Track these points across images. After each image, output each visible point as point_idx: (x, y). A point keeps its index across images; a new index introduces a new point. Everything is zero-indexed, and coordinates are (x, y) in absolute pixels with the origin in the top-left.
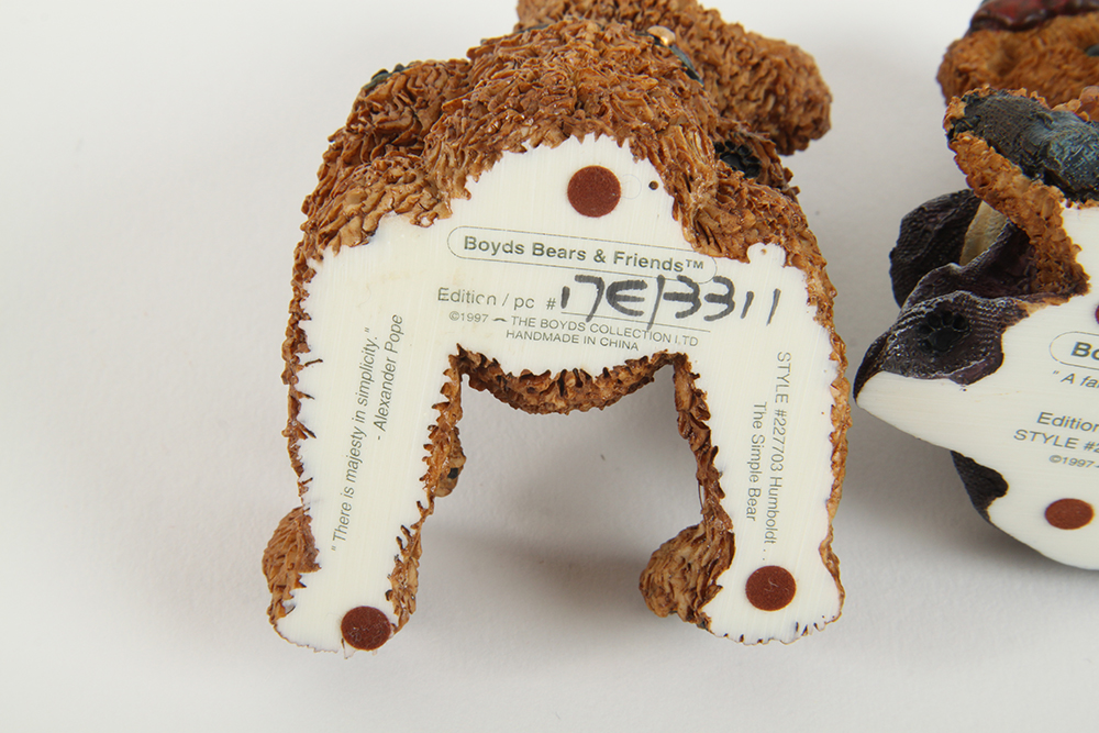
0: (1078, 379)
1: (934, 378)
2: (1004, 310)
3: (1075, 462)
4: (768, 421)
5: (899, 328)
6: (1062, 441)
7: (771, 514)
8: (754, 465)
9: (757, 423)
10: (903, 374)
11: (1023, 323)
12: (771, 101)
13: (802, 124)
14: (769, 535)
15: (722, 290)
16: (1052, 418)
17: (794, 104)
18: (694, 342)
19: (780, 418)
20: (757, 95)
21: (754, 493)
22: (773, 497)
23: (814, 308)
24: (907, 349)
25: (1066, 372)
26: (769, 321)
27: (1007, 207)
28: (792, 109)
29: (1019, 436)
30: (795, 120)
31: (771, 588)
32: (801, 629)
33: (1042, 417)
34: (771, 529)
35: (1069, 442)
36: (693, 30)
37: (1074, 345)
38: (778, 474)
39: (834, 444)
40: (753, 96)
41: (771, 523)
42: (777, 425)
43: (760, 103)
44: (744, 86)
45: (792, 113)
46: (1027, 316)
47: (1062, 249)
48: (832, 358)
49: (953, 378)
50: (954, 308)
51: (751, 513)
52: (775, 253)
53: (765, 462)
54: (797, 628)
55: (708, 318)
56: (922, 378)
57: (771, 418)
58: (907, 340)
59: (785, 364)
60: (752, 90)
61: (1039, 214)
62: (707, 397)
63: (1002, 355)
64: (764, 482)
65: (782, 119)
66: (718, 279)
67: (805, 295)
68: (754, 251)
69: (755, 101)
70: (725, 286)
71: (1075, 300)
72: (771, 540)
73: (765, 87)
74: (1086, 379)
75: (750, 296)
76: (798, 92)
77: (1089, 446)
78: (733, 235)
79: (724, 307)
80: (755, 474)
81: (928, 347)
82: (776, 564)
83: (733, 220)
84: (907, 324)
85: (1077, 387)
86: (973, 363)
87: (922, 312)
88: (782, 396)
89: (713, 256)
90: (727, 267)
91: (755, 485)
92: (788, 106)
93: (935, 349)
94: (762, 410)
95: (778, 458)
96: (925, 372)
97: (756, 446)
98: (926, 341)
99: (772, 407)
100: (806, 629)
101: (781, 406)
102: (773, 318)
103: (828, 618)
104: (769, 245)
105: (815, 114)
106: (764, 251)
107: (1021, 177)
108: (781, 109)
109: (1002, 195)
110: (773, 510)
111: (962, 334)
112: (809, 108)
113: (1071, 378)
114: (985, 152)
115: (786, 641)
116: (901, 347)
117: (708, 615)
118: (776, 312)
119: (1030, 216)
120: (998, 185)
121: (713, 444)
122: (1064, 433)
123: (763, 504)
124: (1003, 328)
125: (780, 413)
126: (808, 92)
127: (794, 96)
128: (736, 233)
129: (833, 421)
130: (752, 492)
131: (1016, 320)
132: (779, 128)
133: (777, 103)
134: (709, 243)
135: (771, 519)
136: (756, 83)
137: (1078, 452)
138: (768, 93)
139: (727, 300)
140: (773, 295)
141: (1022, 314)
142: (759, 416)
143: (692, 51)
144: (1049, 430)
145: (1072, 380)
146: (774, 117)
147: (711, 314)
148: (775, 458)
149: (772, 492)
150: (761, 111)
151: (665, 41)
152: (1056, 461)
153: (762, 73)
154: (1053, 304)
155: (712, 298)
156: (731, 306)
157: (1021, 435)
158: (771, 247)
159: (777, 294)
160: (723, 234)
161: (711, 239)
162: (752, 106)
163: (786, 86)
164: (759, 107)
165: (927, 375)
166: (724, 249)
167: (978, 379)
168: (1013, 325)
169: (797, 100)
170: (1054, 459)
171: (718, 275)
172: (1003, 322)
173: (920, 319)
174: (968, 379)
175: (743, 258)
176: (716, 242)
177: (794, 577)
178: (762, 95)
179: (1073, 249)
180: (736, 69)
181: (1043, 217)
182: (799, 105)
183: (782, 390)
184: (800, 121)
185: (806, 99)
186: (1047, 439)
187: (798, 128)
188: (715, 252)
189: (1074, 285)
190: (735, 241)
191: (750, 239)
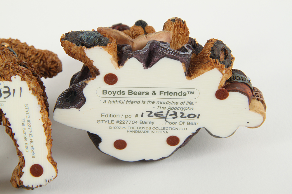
0: (107, 102)
1: (70, 108)
2: (81, 84)
3: (116, 128)
4: (26, 123)
5: (60, 97)
6: (110, 122)
7: (32, 150)
8: (25, 136)
9: (23, 125)
10: (62, 108)
11: (87, 86)
12: (42, 62)
13: (51, 67)
14: (33, 155)
15: (7, 90)
16: (105, 115)
17: (48, 62)
18: (2, 105)
19: (29, 122)
20: (38, 61)
21: (27, 144)
22: (32, 145)
23: (31, 91)
24: (62, 102)
25: (103, 100)
26: (20, 96)
27: (75, 56)
28: (48, 63)
29: (98, 122)
30: (49, 66)
31: (37, 171)
32: (47, 181)
33: (102, 115)
34: (33, 154)
35: (112, 122)
36: (17, 46)
37: (102, 91)
38: (32, 138)
39: (45, 128)
40: (36, 61)
41: (33, 152)
42: (29, 125)
43: (39, 63)
44: (33, 59)
45: (48, 64)
46: (87, 84)
47: (90, 63)
48: (39, 104)
49: (75, 107)
50: (73, 89)
51: (27, 150)
52: (18, 78)
53: (28, 135)
54: (46, 181)
55: (5, 98)
56: (67, 109)
57: (27, 123)
58: (62, 100)
59: (27, 107)
60: (36, 60)
61: (82, 55)
62: (9, 119)
63: (85, 97)
64: (29, 141)
65: (45, 66)
66: (5, 87)
67: (28, 88)
68: (13, 78)
69: (37, 62)
70: (7, 89)
71: (97, 77)
72: (34, 157)
73: (39, 59)
74: (109, 101)
75: (14, 90)
76: (49, 59)
77: (118, 122)
78: (7, 75)
79: (8, 94)
80: (26, 138)
81: (68, 101)
82: (37, 164)
83: (7, 71)
84: (62, 96)
85: (107, 104)
86: (79, 102)
87: (65, 92)
88: (28, 116)
89: (3, 81)
90: (7, 83)
91: (26, 142)
92: (46, 63)
93: (70, 101)
94: (23, 121)
95: (31, 134)
96: (68, 107)
97: (24, 131)
98: (67, 99)
99: (26, 120)
100: (49, 181)
101: (28, 119)
102: (21, 95)
103: (54, 177)
104: (16, 76)
105: (55, 65)
106: (15, 78)
107: (76, 46)
108: (45, 64)
109: (74, 53)
110: (33, 148)
111: (76, 96)
112: (53, 63)
113: (105, 102)
114: (68, 43)
115: (44, 185)
116: (60, 102)
117: (22, 180)
118: (22, 93)
119: (81, 56)
120: (72, 51)
121: (13, 132)
122: (110, 119)
123: (29, 147)
124: (82, 89)
125: (29, 121)
126: (52, 59)
127: (48, 60)
128: (8, 74)
129: (43, 121)
130: (26, 144)
131: (85, 86)
132: (45, 69)
133: (44, 62)
134: (2, 78)
135: (33, 151)
136: (37, 58)
137: (116, 125)
138: (41, 60)
139: (8, 92)
140: (20, 89)
141: (86, 84)
142: (23, 123)
143: (16, 50)
144: (106, 119)
145: (106, 102)
146: (43, 66)
147: (5, 97)
148: (30, 134)
149: (31, 143)
150: (39, 65)
151: (6, 46)
152: (111, 128)
153: (39, 55)
154: (92, 80)
155: (5, 92)
156: (10, 94)
157: (99, 122)
158: (17, 76)
159: (21, 88)
160: (5, 75)
161: (2, 77)
162: (36, 64)
163: (45, 58)
164: (38, 64)
165: (68, 108)
166: (5, 79)
167: (82, 106)
168: (84, 88)
169: (49, 61)
170: (110, 128)
171: (5, 86)
172: (82, 88)
173: (65, 94)
174: (79, 107)
175: (11, 80)
176: (3, 78)
177: (42, 166)
178: (39, 61)
179: (92, 62)
180: (30, 55)
181: (83, 55)
182: (50, 62)
183: (28, 115)
184: (50, 66)
185: (51, 61)
186: (106, 122)
187: (50, 68)
188: (3, 80)
189: (97, 74)
190: (8, 76)
191: (11, 75)
